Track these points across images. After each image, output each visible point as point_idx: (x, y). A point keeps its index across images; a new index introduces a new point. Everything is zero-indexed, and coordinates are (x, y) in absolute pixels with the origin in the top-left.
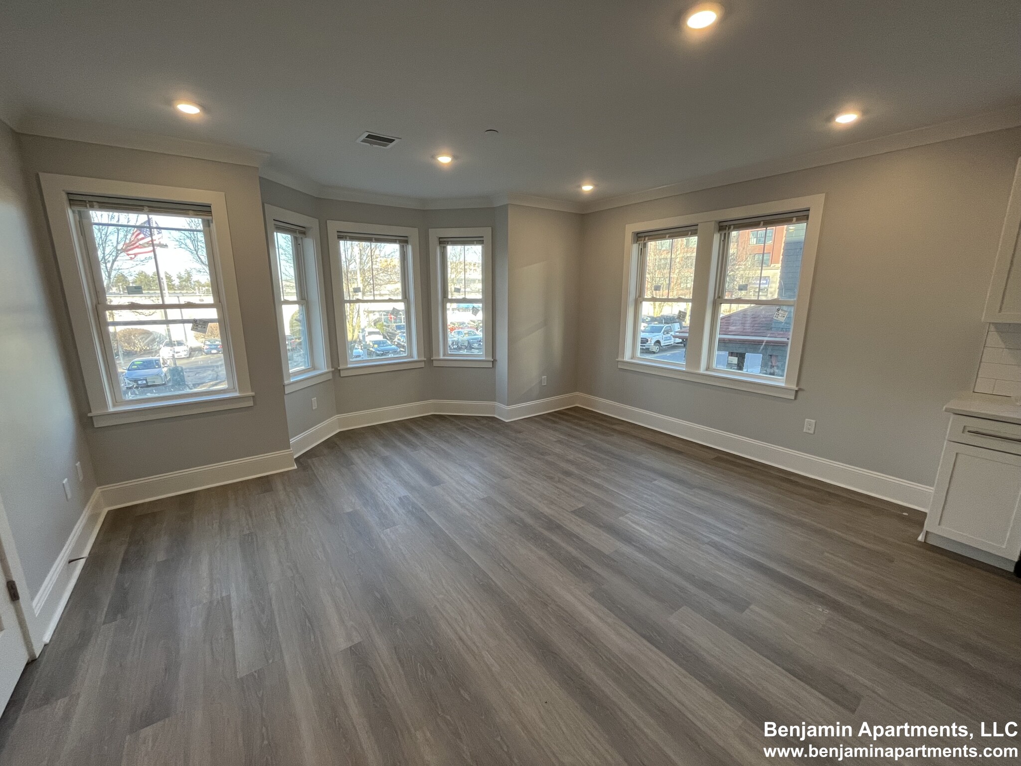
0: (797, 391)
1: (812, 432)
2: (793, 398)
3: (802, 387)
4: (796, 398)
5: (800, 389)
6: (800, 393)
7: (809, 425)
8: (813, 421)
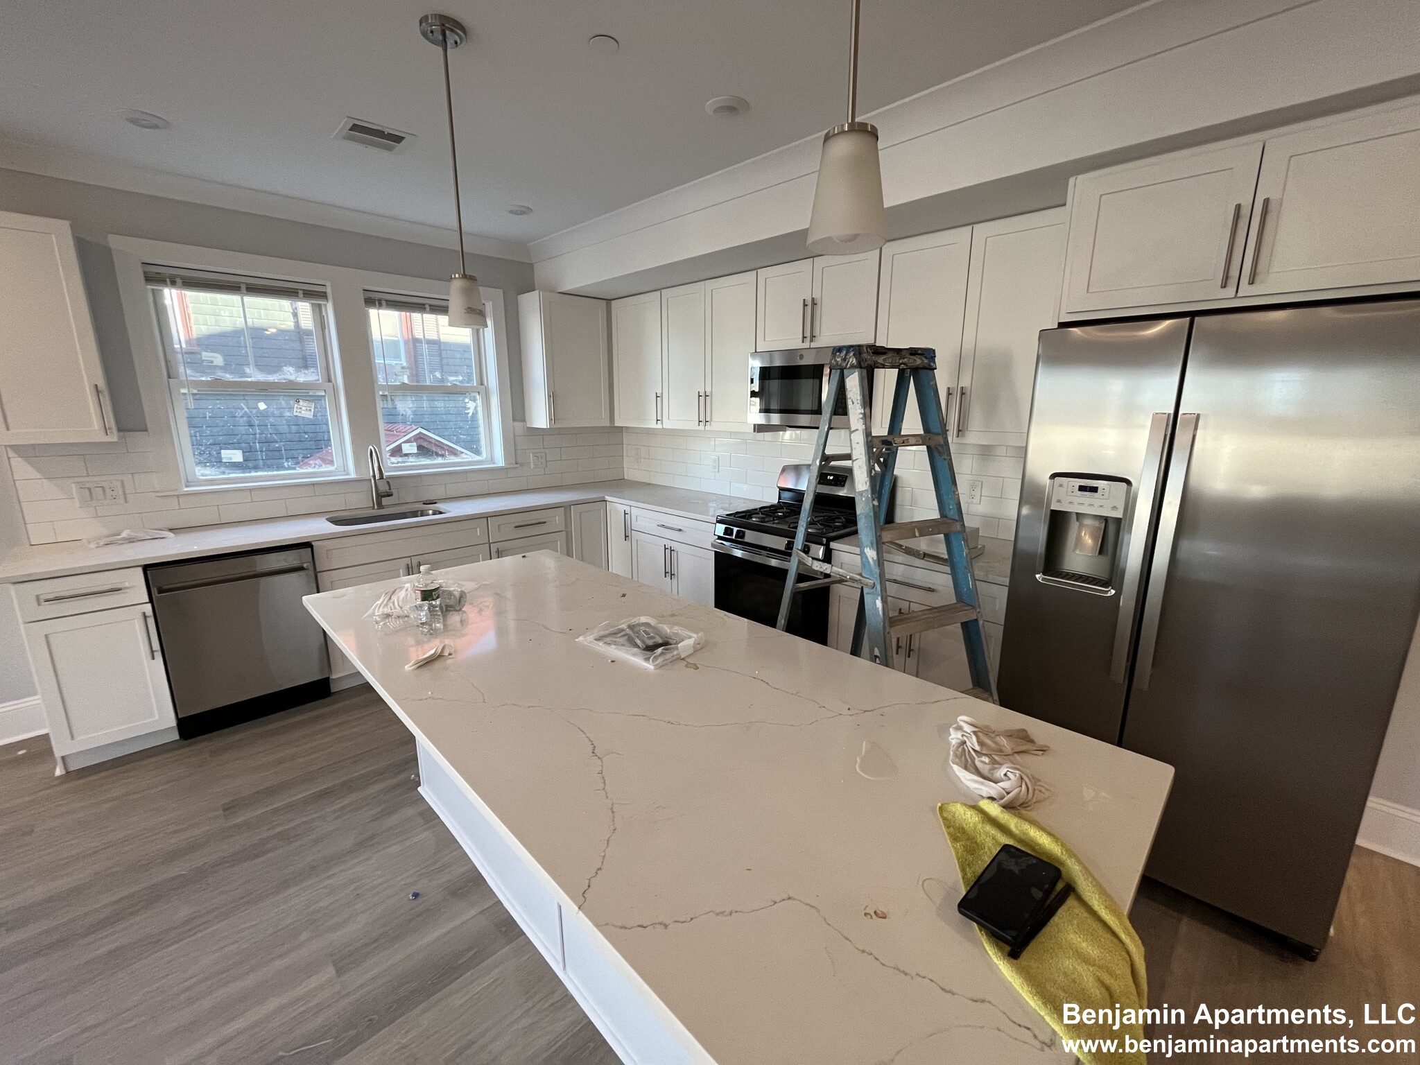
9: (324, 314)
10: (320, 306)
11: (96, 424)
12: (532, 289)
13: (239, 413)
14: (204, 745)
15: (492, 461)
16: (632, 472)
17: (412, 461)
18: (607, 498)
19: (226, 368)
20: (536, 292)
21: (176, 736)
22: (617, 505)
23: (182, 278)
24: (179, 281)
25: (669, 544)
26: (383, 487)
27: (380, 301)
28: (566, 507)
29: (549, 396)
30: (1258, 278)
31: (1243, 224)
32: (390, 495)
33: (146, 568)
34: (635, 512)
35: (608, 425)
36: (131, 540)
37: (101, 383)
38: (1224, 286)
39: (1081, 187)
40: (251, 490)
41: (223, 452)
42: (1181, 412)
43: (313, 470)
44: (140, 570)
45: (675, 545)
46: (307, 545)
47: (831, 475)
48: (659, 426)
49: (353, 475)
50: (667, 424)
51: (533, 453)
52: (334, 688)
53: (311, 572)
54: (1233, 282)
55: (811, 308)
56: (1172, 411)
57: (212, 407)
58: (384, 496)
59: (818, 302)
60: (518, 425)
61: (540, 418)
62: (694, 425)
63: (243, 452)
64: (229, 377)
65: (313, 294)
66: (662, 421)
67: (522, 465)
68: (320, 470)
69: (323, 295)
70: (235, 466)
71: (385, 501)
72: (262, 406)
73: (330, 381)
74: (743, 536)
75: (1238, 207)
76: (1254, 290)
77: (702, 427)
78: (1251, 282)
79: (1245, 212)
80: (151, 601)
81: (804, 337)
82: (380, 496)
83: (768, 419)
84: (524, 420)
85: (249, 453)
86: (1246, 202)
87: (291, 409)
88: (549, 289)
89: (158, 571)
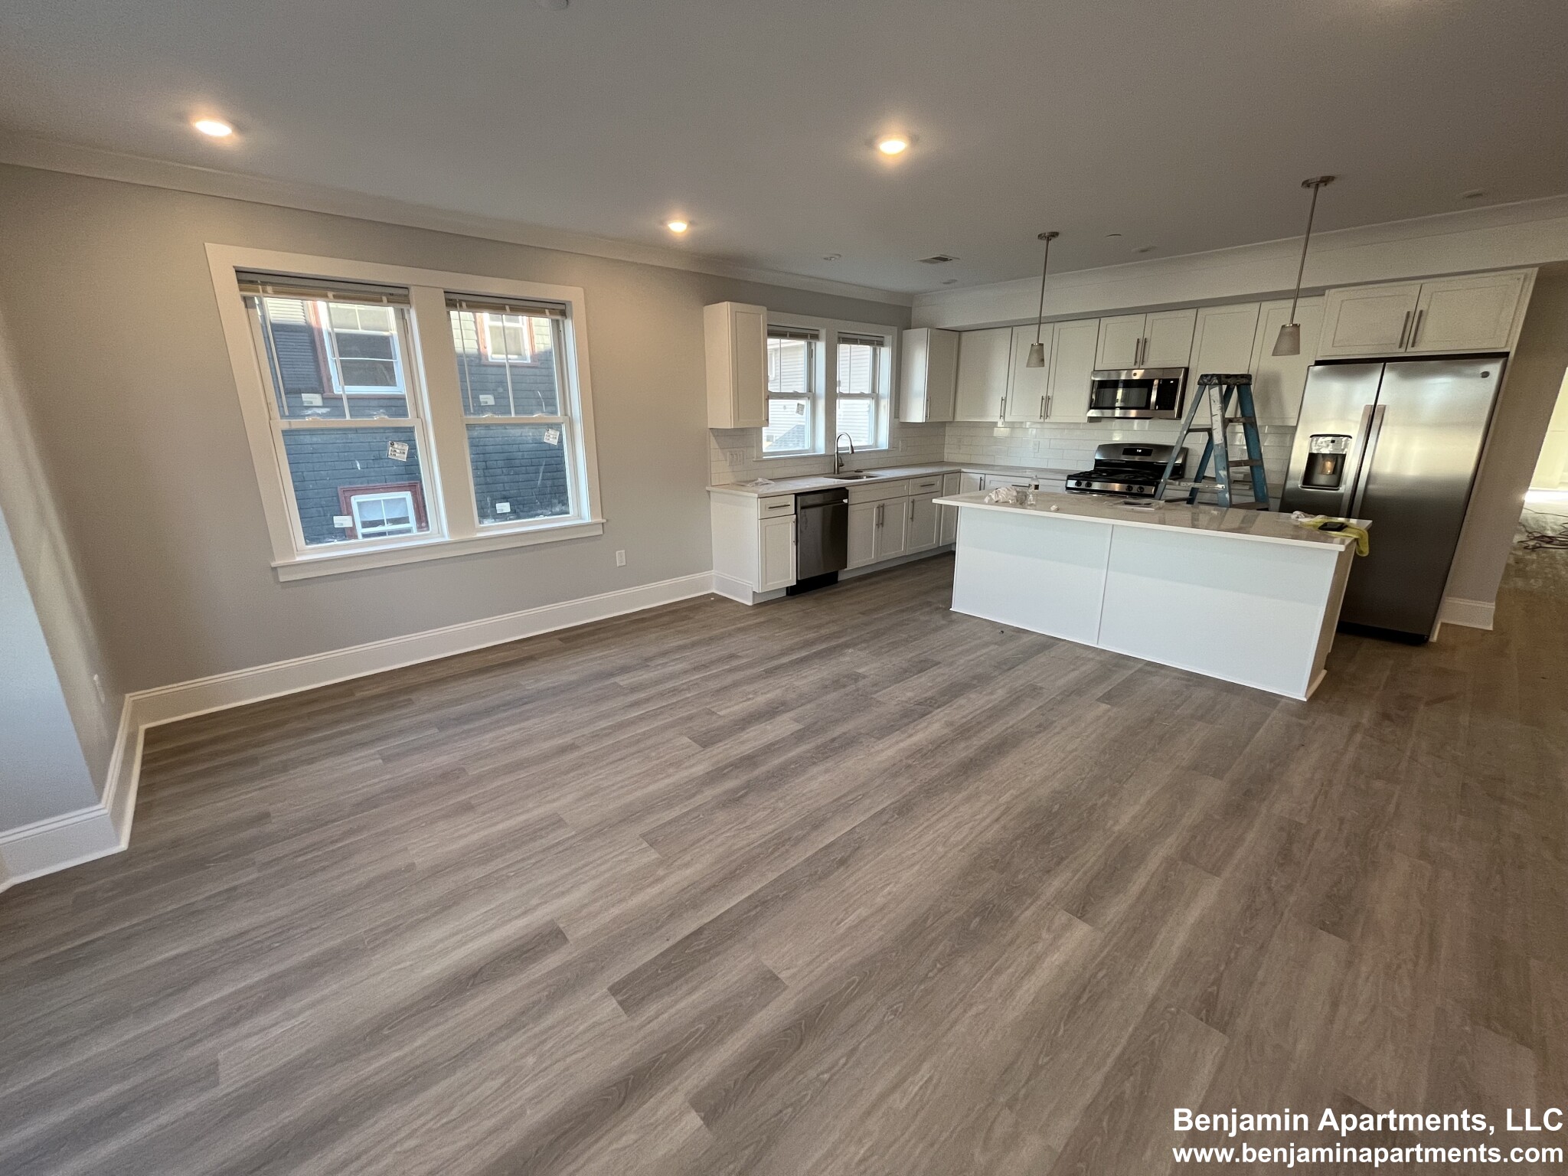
16: (952, 455)
18: (965, 469)
20: (924, 329)
21: (790, 592)
22: (972, 474)
28: (943, 474)
29: (927, 400)
30: (1416, 344)
31: (1411, 319)
32: (842, 465)
33: (797, 495)
34: (988, 478)
35: (951, 420)
38: (1400, 346)
39: (1331, 292)
42: (1378, 404)
44: (794, 496)
47: (1139, 449)
49: (822, 452)
50: (1011, 419)
51: (903, 441)
52: (839, 579)
54: (1404, 346)
55: (1142, 345)
56: (1373, 404)
59: (1148, 340)
60: (896, 420)
61: (917, 413)
62: (1037, 420)
65: (813, 336)
66: (1004, 416)
69: (817, 337)
71: (841, 469)
73: (810, 391)
74: (1091, 486)
75: (1408, 313)
76: (1413, 349)
77: (1044, 420)
78: (1413, 346)
79: (1412, 315)
81: (1136, 362)
82: (839, 465)
83: (1103, 413)
84: (898, 418)
86: (1412, 310)
88: (931, 327)
89: (799, 498)
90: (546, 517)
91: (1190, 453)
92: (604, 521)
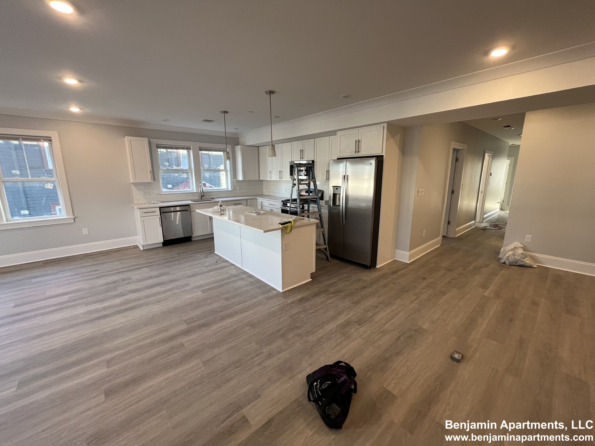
0: (74, 218)
1: (87, 233)
2: (74, 222)
3: (76, 216)
4: (75, 221)
5: (75, 217)
6: (75, 218)
7: (85, 231)
8: (87, 229)
9: (190, 153)
10: (189, 151)
11: (150, 179)
12: (239, 145)
13: (171, 176)
14: (167, 248)
15: (228, 189)
16: (265, 193)
17: (208, 188)
18: (257, 198)
19: (169, 166)
20: (239, 146)
21: (161, 245)
22: (260, 200)
23: (162, 146)
24: (162, 147)
25: (271, 209)
26: (202, 195)
27: (202, 149)
28: (247, 200)
29: (243, 172)
31: (357, 143)
32: (204, 196)
33: (160, 208)
34: (264, 201)
35: (258, 179)
36: (153, 203)
37: (151, 170)
38: (355, 153)
39: (338, 133)
40: (174, 194)
41: (168, 185)
42: (346, 174)
43: (187, 190)
44: (159, 208)
45: (273, 209)
46: (189, 205)
48: (271, 179)
49: (195, 191)
50: (273, 179)
51: (239, 187)
52: (193, 240)
53: (190, 211)
54: (357, 152)
57: (167, 175)
58: (203, 197)
59: (303, 150)
60: (234, 179)
61: (240, 178)
62: (279, 179)
63: (172, 186)
64: (170, 168)
65: (188, 148)
66: (271, 178)
67: (235, 190)
68: (188, 190)
69: (190, 149)
70: (170, 188)
71: (203, 198)
72: (176, 175)
73: (190, 169)
74: (287, 205)
75: (356, 140)
76: (359, 154)
77: (280, 180)
80: (160, 215)
81: (301, 158)
82: (202, 196)
84: (236, 178)
85: (173, 186)
87: (182, 175)
88: (243, 145)
89: (161, 209)
90: (48, 216)
91: (324, 192)
92: (74, 217)
